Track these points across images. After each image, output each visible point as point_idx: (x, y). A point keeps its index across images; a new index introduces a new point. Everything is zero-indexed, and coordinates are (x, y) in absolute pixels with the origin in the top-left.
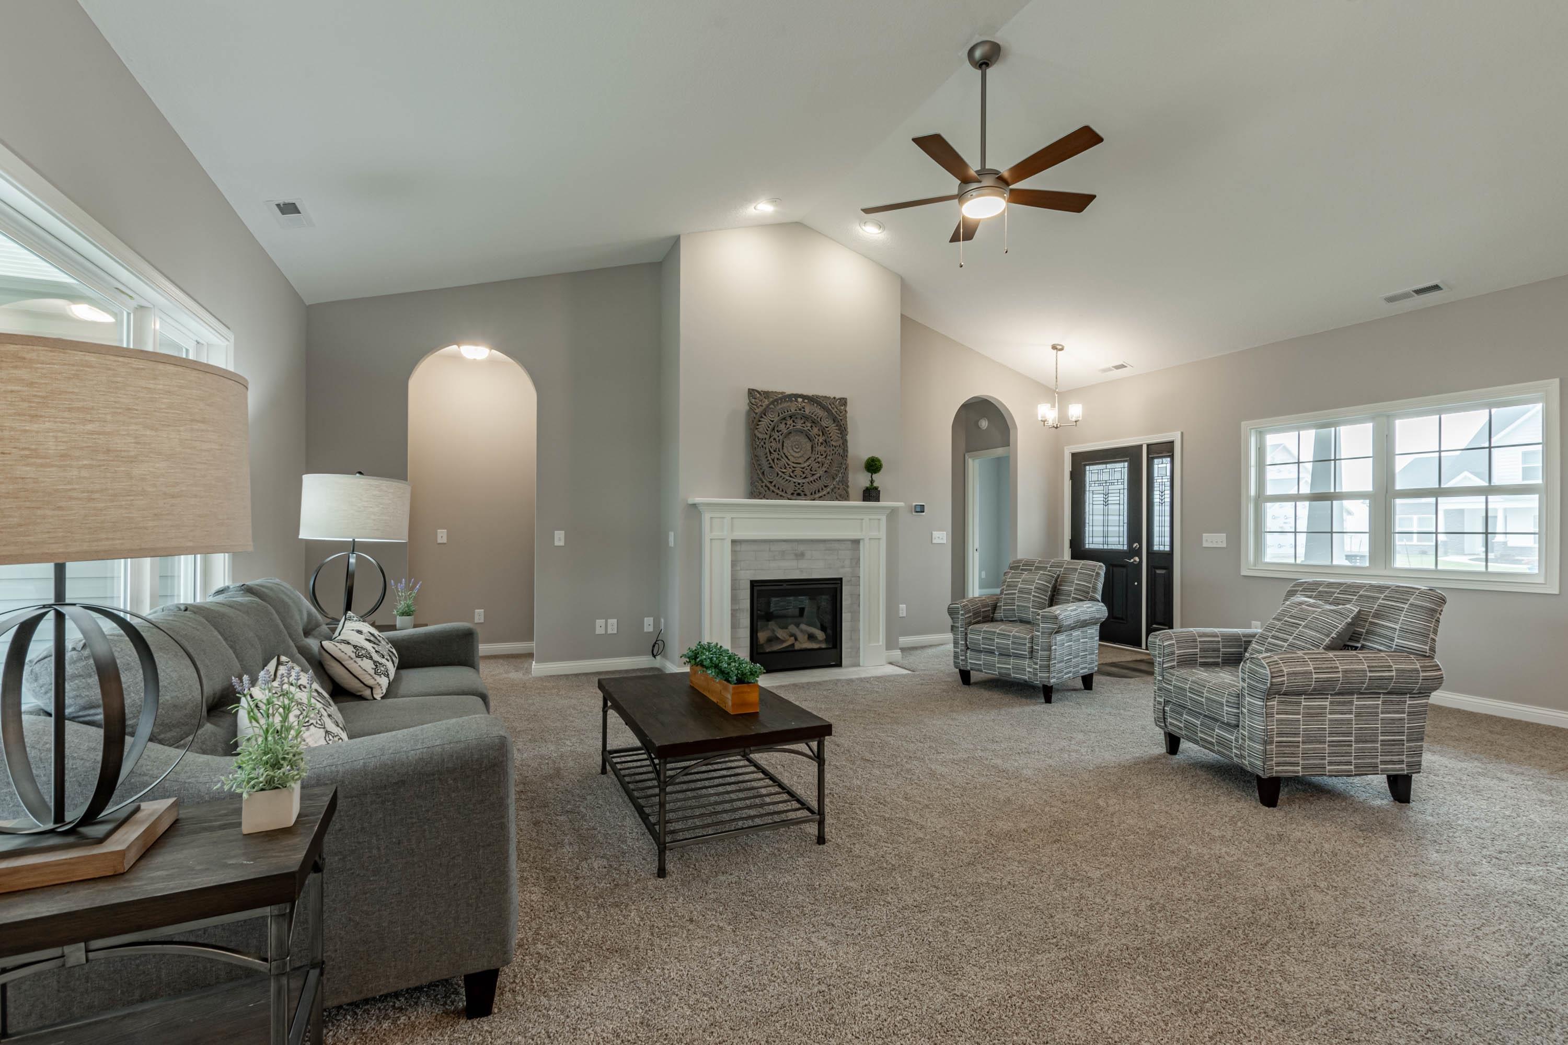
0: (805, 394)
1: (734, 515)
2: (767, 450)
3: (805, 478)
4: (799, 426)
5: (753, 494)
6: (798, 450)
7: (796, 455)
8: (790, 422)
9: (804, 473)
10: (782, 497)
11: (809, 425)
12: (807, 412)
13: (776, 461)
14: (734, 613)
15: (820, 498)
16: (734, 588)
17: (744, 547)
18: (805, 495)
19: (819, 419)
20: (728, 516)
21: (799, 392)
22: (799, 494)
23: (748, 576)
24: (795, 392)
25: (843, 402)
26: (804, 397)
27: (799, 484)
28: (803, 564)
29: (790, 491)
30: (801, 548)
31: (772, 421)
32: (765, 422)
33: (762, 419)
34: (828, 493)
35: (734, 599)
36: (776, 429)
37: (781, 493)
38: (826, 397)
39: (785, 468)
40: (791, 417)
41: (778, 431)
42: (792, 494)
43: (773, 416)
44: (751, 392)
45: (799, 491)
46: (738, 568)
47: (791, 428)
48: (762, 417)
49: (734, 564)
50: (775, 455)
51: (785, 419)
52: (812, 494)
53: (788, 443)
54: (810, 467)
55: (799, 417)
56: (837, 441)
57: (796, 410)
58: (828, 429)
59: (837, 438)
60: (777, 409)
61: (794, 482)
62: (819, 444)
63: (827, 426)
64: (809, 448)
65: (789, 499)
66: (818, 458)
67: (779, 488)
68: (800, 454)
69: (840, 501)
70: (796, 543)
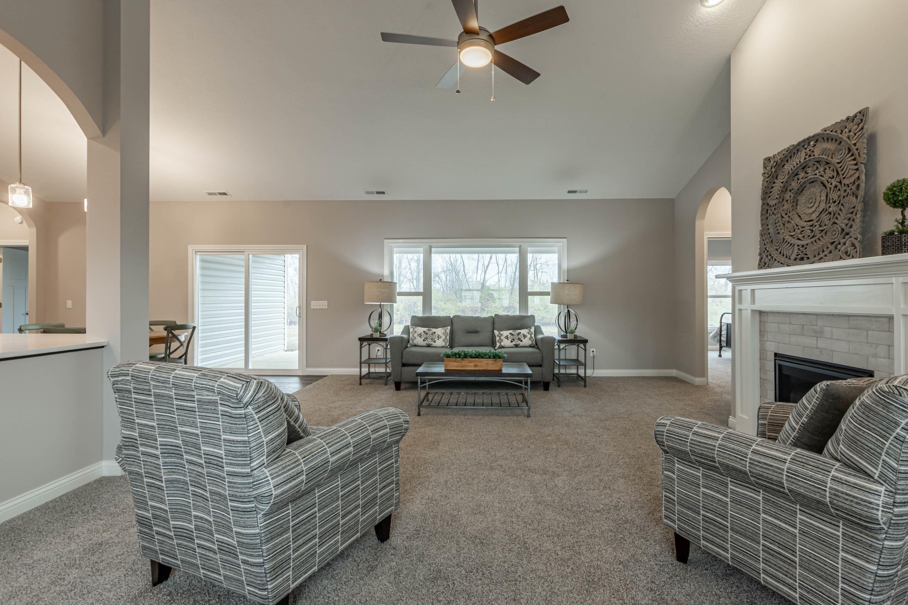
0: (813, 134)
1: (753, 287)
2: (779, 215)
3: (813, 237)
4: (810, 176)
5: (761, 265)
6: (812, 204)
7: (810, 211)
8: (801, 175)
9: (812, 231)
10: (782, 264)
11: (822, 169)
12: (816, 156)
13: (786, 225)
14: (762, 382)
15: (820, 260)
16: (762, 358)
17: (770, 318)
18: (808, 258)
19: (830, 158)
20: (751, 288)
21: (808, 136)
22: (802, 259)
23: (772, 348)
24: (801, 139)
25: (863, 114)
27: (803, 246)
28: (822, 343)
29: (793, 258)
30: (820, 322)
31: (782, 183)
32: (778, 186)
33: (774, 185)
34: (830, 252)
35: (762, 369)
36: (788, 189)
38: (836, 123)
39: (794, 231)
40: (803, 168)
41: (790, 191)
42: (795, 259)
43: (782, 178)
44: (768, 159)
45: (802, 255)
46: (765, 340)
47: (803, 181)
48: (774, 183)
49: (762, 333)
50: (786, 218)
51: (797, 174)
52: (815, 256)
53: (802, 199)
54: (819, 222)
55: (811, 164)
56: (851, 176)
57: (805, 159)
58: (840, 165)
59: (852, 172)
60: (788, 167)
61: (798, 246)
62: (832, 189)
63: (839, 161)
64: (823, 198)
65: (788, 266)
66: (830, 207)
67: (783, 255)
68: (813, 209)
69: (844, 259)
70: (815, 317)
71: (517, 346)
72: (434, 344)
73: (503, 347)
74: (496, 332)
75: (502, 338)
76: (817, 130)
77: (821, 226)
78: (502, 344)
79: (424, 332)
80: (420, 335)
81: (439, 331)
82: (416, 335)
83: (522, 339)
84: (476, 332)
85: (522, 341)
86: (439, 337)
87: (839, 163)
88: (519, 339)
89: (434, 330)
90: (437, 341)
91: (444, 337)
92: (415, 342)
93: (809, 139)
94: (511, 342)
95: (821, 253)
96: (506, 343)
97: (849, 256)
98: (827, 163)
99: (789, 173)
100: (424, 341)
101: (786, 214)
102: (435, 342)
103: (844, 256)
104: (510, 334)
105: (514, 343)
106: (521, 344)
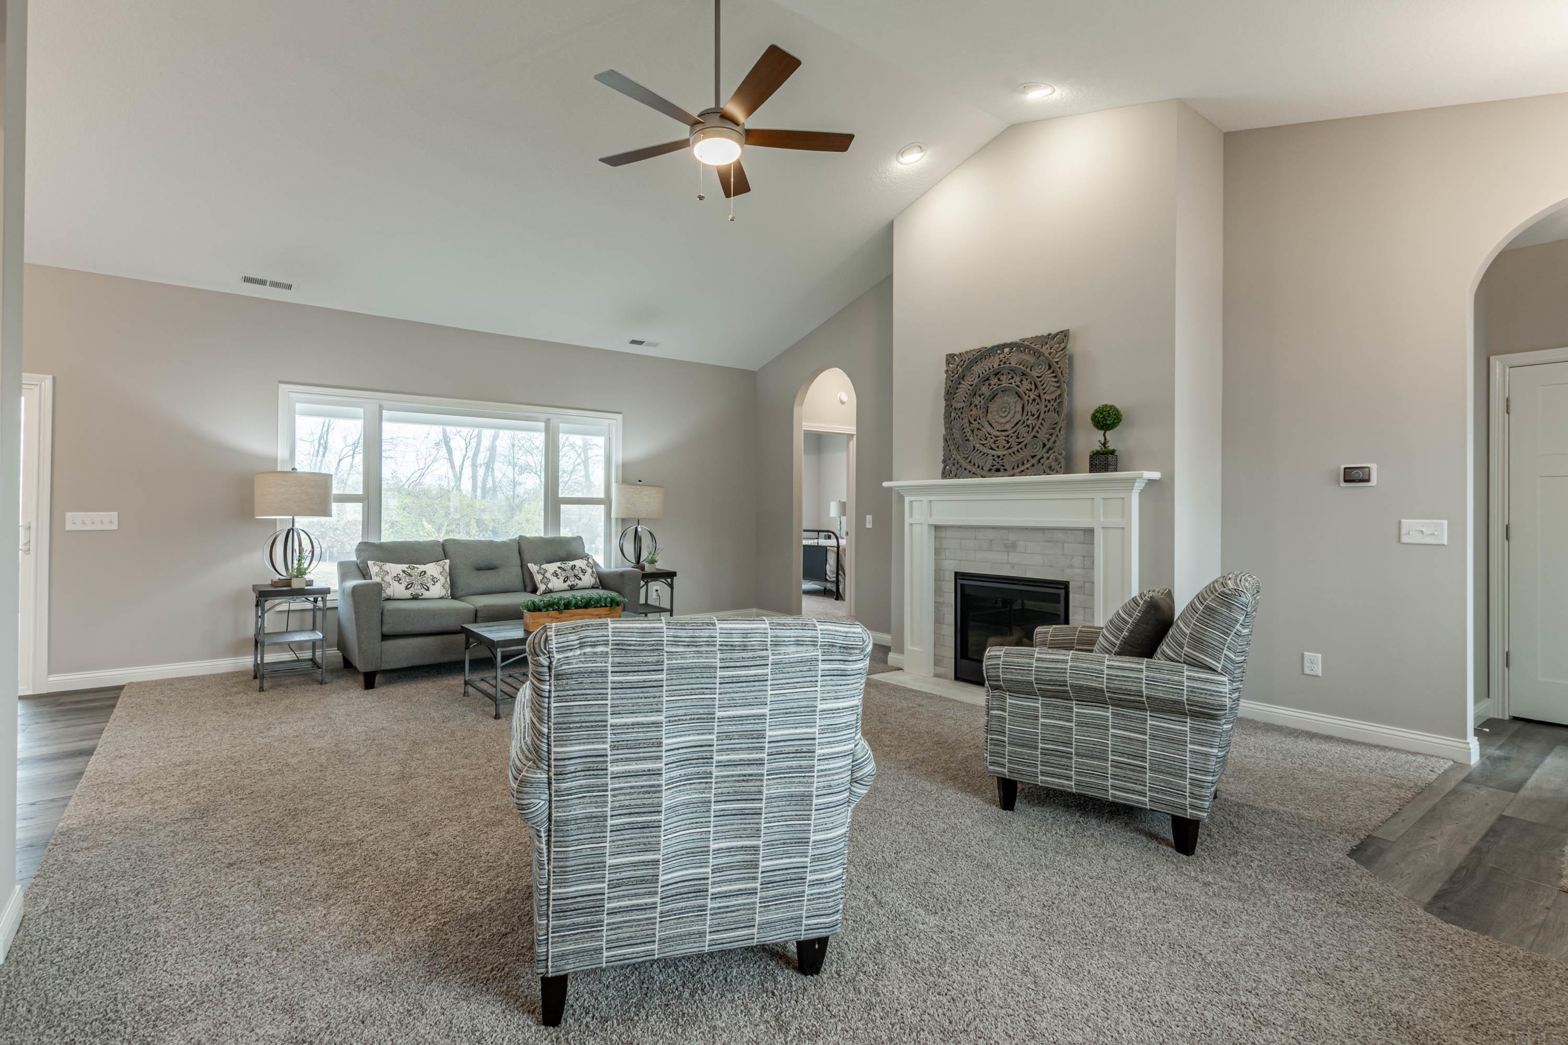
0: (1009, 341)
1: (931, 498)
2: (966, 421)
3: (1010, 448)
4: (1005, 384)
5: (945, 475)
6: (1006, 414)
7: (1004, 420)
8: (994, 381)
9: (1008, 442)
10: (975, 475)
11: (1018, 379)
12: (1013, 364)
13: (975, 431)
14: (938, 606)
15: (1022, 473)
16: (938, 579)
17: (949, 534)
18: (1005, 470)
19: (1028, 370)
20: (925, 499)
21: (1002, 342)
22: (998, 470)
23: (952, 566)
24: (996, 344)
25: (1064, 335)
26: (1011, 345)
27: (999, 457)
28: (1014, 558)
29: (986, 468)
30: (1012, 537)
31: (971, 385)
32: (965, 386)
33: (961, 386)
34: (1033, 465)
35: (938, 591)
36: (978, 393)
37: (974, 470)
38: (1037, 337)
39: (986, 440)
40: (996, 374)
41: (980, 396)
42: (990, 470)
43: (971, 380)
44: (950, 358)
45: (997, 466)
46: (943, 557)
47: (996, 387)
48: (960, 383)
49: (938, 551)
50: (975, 425)
51: (988, 379)
52: (1013, 468)
53: (993, 407)
54: (1016, 434)
55: (1005, 372)
56: (1052, 393)
57: (1000, 365)
58: (1040, 379)
59: (1053, 389)
60: (977, 369)
61: (993, 456)
62: (1031, 401)
63: (1039, 375)
64: (1019, 409)
65: (982, 477)
66: (1028, 419)
67: (974, 465)
68: (1007, 419)
69: (1048, 474)
70: (1006, 531)
71: (572, 588)
72: (427, 594)
73: (551, 591)
74: (533, 567)
75: (548, 575)
76: (1015, 337)
77: (1018, 438)
78: (550, 586)
79: (404, 571)
80: (398, 579)
81: (432, 569)
82: (388, 579)
83: (581, 575)
84: (491, 568)
85: (580, 579)
86: (434, 580)
87: (1038, 377)
88: (576, 576)
89: (422, 568)
90: (431, 587)
91: (442, 580)
92: (389, 592)
93: (1005, 346)
94: (565, 581)
95: (1020, 465)
96: (557, 584)
97: (1052, 471)
98: (1024, 374)
99: (979, 377)
100: (407, 588)
101: (975, 420)
102: (428, 590)
103: (1048, 471)
104: (559, 568)
105: (569, 583)
106: (580, 584)
